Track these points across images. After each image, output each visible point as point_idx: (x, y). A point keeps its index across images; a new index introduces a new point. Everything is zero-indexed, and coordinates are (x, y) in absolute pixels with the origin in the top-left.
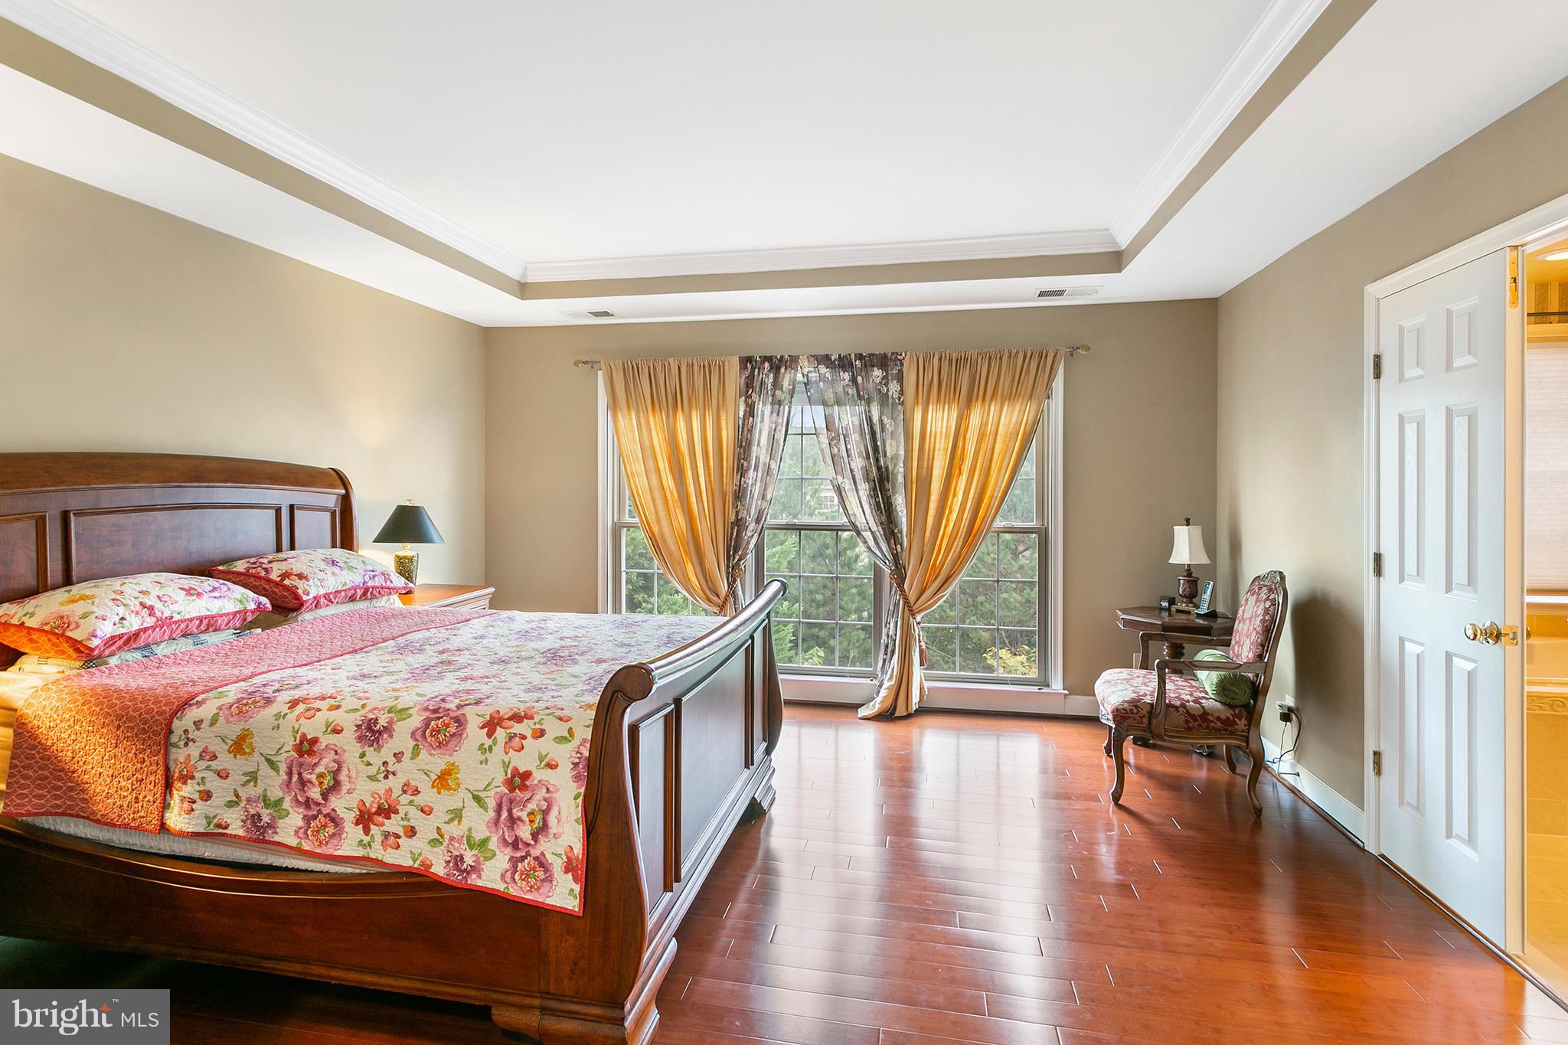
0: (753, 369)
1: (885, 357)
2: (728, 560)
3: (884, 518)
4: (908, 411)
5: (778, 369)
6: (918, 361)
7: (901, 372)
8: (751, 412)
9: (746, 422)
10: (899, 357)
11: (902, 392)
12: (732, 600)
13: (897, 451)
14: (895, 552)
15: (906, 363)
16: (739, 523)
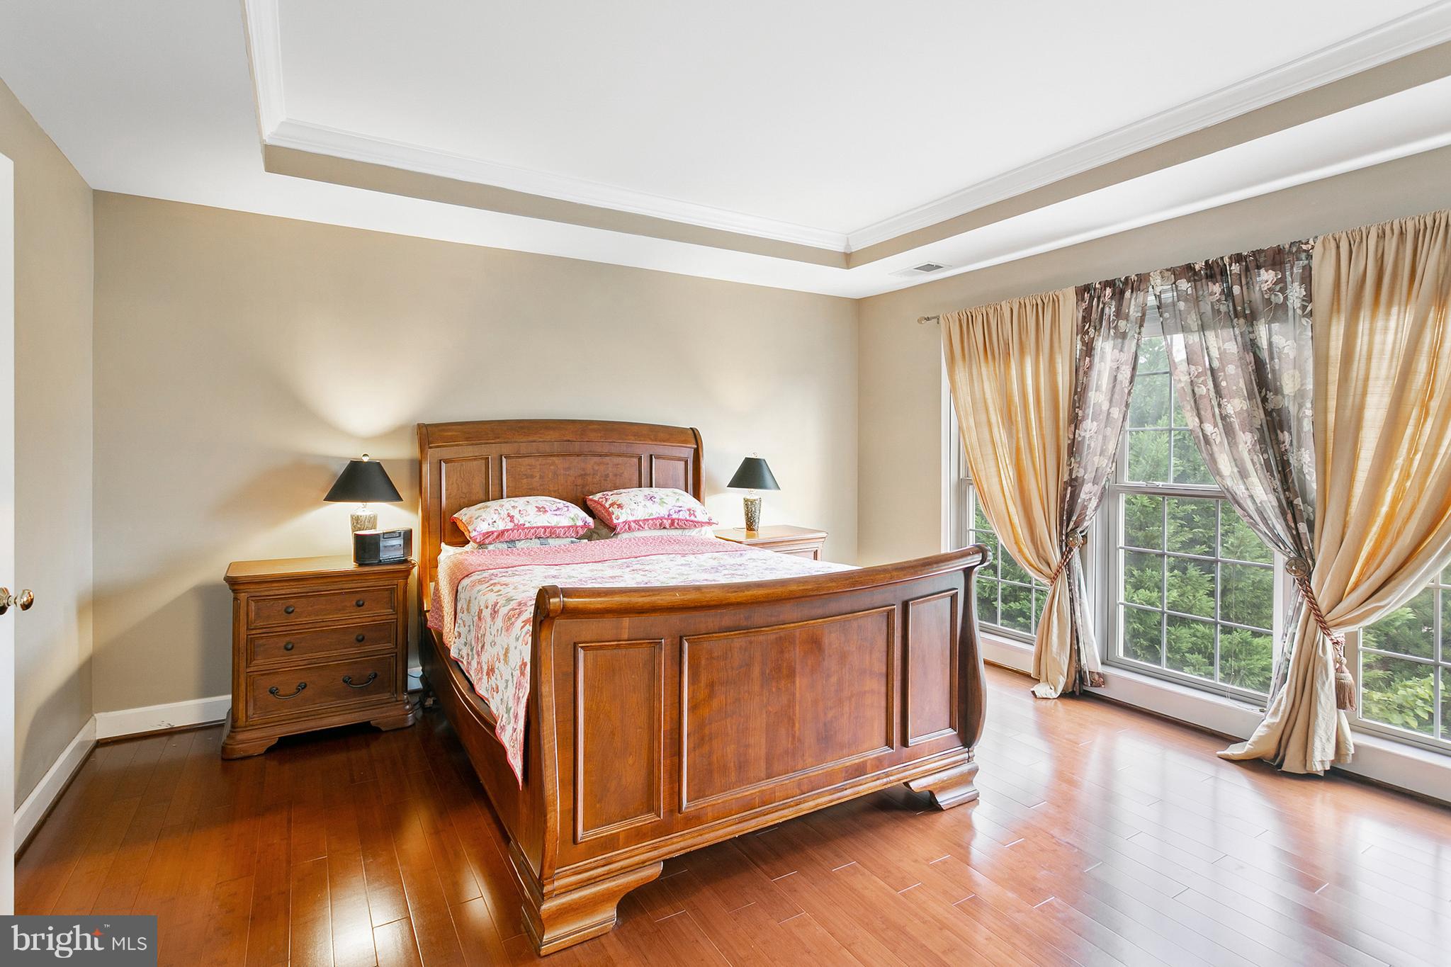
0: (1091, 298)
1: (1279, 251)
2: (1061, 525)
3: (1277, 483)
4: (1317, 325)
5: (1122, 293)
6: (1338, 247)
7: (1308, 270)
8: (1089, 350)
9: (1082, 364)
10: (1304, 247)
11: (1309, 298)
12: (1065, 573)
13: (1302, 385)
14: (1294, 532)
15: (1317, 254)
16: (1074, 484)
